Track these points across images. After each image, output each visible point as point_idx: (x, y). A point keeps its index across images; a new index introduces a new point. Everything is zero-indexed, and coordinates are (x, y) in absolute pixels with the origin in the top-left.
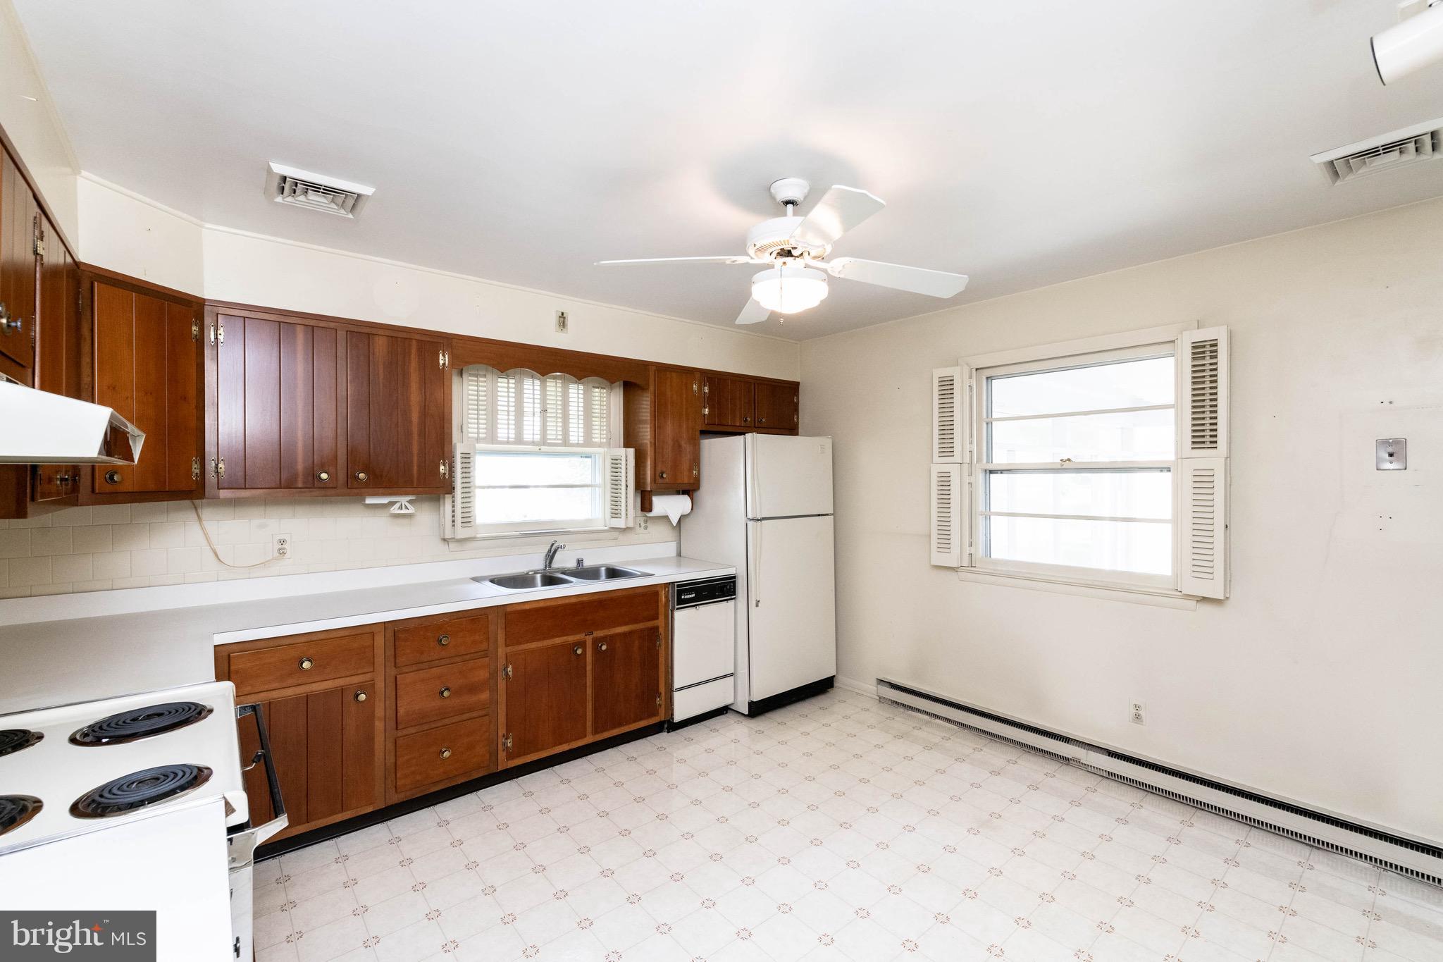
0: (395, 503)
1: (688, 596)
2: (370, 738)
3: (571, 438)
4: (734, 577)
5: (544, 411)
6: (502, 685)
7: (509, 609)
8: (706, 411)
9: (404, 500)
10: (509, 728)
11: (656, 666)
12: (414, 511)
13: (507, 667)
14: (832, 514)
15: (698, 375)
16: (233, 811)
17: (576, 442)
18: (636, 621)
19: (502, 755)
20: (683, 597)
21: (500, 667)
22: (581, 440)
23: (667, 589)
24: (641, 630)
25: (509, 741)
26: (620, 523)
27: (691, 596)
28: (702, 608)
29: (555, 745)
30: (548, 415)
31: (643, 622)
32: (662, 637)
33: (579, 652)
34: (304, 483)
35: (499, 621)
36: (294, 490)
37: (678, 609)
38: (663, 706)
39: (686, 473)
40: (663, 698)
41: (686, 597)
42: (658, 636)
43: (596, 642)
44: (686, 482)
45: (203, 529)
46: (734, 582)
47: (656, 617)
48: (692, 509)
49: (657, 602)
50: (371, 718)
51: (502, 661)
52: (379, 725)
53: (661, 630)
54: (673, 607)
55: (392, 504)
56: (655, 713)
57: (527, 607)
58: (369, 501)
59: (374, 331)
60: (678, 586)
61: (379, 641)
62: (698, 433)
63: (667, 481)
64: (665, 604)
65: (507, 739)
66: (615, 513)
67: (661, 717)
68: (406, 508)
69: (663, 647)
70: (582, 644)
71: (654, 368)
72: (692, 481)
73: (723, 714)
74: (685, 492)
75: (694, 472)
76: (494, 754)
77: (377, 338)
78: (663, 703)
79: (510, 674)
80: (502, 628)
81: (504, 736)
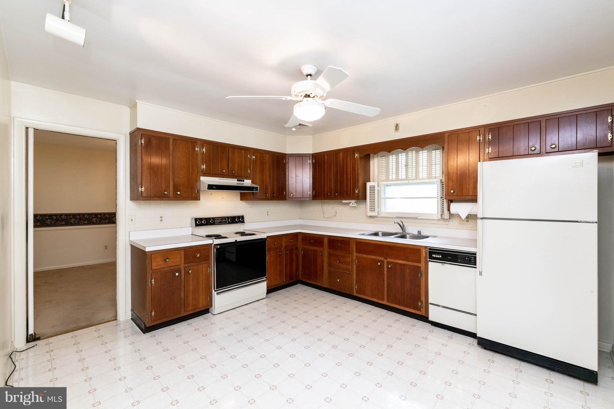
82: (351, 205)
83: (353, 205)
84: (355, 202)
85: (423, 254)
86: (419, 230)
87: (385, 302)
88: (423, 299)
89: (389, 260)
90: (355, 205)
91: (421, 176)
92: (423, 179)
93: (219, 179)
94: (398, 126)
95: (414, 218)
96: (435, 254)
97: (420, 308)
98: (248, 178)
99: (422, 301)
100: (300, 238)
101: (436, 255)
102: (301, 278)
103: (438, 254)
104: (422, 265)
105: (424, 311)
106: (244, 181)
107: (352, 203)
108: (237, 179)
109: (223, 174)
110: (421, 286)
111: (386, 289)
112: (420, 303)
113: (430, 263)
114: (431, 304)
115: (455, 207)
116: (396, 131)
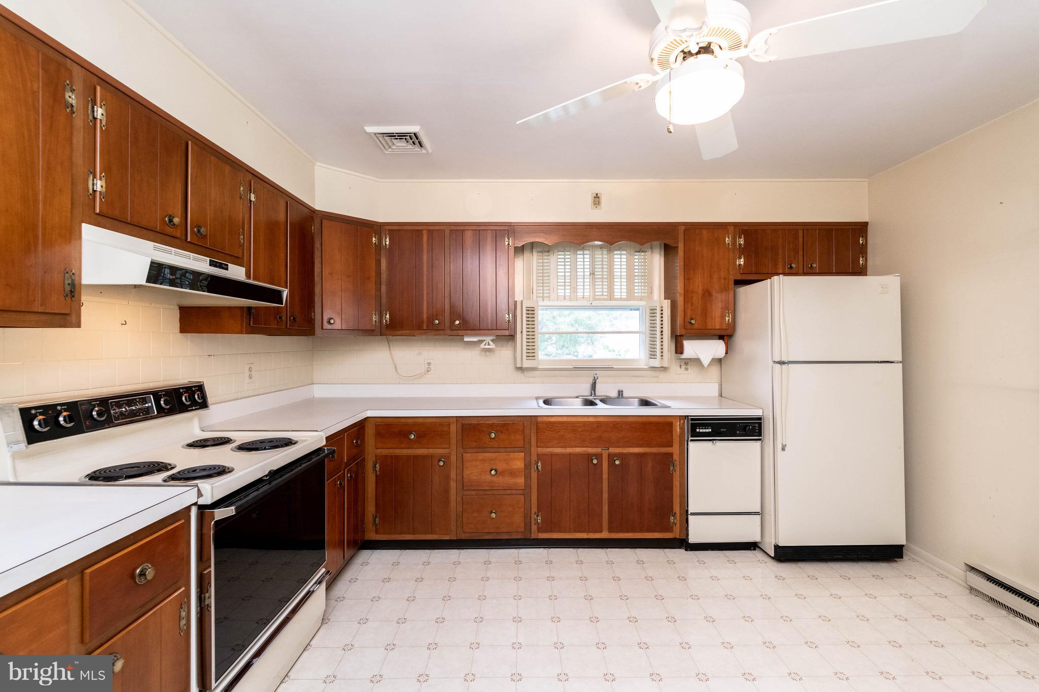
0: (484, 341)
1: (704, 430)
2: (447, 491)
3: (615, 294)
4: (760, 419)
5: (592, 274)
6: (534, 475)
7: (539, 419)
8: (742, 261)
9: (488, 339)
10: (539, 510)
11: (671, 488)
12: (493, 347)
13: (538, 463)
14: (901, 362)
15: (731, 229)
16: (202, 495)
17: (620, 297)
18: (648, 445)
19: (534, 528)
20: (698, 430)
21: (533, 462)
22: (624, 295)
23: (682, 421)
24: (655, 454)
25: (539, 518)
26: (656, 363)
27: (707, 430)
28: (719, 444)
29: (575, 531)
30: (596, 277)
31: (656, 447)
32: (677, 463)
33: (595, 461)
34: (427, 326)
35: (532, 427)
36: (422, 331)
37: (691, 440)
38: (678, 525)
39: (718, 320)
40: (678, 519)
41: (701, 431)
42: (672, 461)
43: (611, 457)
44: (718, 327)
45: (391, 353)
46: (760, 424)
47: (670, 444)
48: (726, 353)
49: (671, 431)
50: (447, 477)
51: (534, 458)
52: (453, 484)
53: (676, 457)
54: (688, 438)
55: (481, 342)
56: (669, 529)
57: (553, 420)
58: (466, 339)
59: (466, 228)
60: (692, 420)
61: (453, 428)
62: (732, 283)
63: (696, 326)
64: (680, 435)
65: (537, 516)
66: (653, 355)
67: (676, 534)
68: (489, 345)
69: (678, 473)
70: (599, 456)
71: (683, 228)
72: (724, 327)
73: (751, 550)
74: (721, 337)
75: (727, 319)
76: (528, 525)
77: (466, 232)
78: (678, 521)
79: (540, 468)
80: (534, 433)
81: (535, 513)
82: (482, 346)
83: (487, 347)
84: (492, 341)
85: (676, 430)
86: (621, 389)
87: (605, 535)
88: (677, 509)
89: (613, 450)
90: (492, 346)
91: (617, 295)
92: (621, 299)
93: (155, 248)
94: (599, 197)
95: (608, 368)
96: (704, 428)
97: (672, 527)
98: (238, 261)
99: (675, 513)
100: (370, 432)
101: (702, 429)
102: (372, 536)
103: (705, 426)
104: (675, 450)
105: (678, 530)
106: (227, 269)
107: (484, 343)
108: (208, 259)
109: (169, 230)
110: (674, 487)
111: (605, 508)
112: (673, 518)
113: (691, 444)
114: (693, 514)
115: (691, 348)
116: (594, 207)
